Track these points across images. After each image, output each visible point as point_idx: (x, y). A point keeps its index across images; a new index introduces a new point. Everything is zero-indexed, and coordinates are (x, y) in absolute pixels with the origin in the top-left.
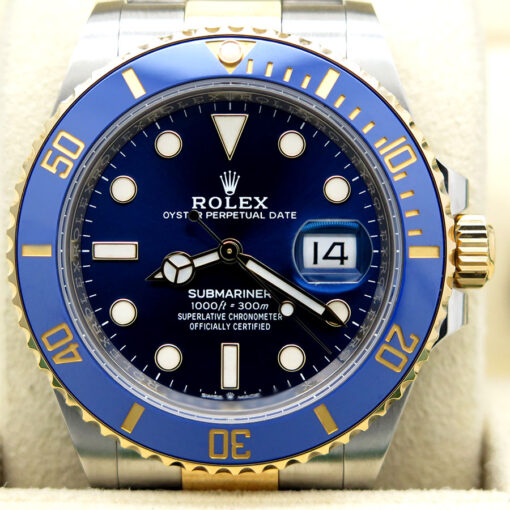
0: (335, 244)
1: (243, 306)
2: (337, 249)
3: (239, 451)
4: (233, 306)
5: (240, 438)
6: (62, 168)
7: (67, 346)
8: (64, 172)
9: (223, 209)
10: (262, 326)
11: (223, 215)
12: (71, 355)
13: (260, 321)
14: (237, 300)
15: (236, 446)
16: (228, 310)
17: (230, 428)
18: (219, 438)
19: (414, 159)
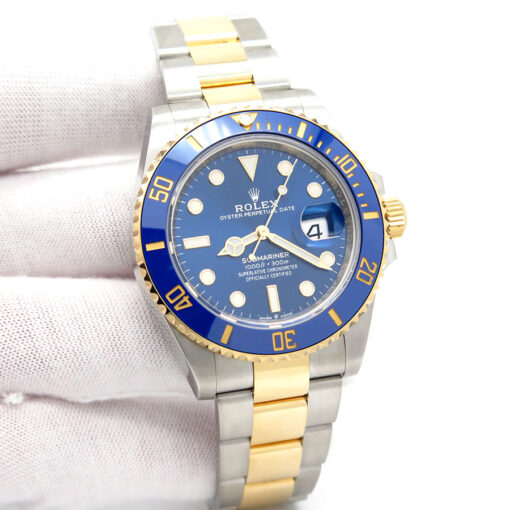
0: (313, 226)
1: (274, 263)
2: (315, 229)
3: (290, 344)
4: (268, 264)
5: (289, 336)
6: (162, 196)
7: (182, 298)
8: (163, 198)
9: (253, 210)
10: (287, 273)
11: (253, 213)
12: (185, 303)
13: (285, 271)
14: (270, 261)
15: (288, 340)
16: (266, 267)
17: (283, 330)
18: (278, 338)
19: (356, 166)
